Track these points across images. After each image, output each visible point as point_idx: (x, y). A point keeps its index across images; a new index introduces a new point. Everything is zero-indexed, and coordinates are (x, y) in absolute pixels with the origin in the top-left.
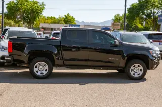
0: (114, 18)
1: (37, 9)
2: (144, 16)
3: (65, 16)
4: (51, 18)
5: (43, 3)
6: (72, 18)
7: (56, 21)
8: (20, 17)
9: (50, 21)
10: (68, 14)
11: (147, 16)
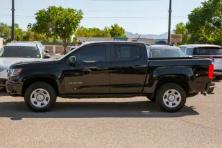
0: (175, 29)
1: (72, 20)
2: (212, 25)
3: (112, 27)
4: (94, 30)
5: (80, 11)
6: (121, 29)
7: (101, 34)
8: (53, 30)
9: (92, 34)
10: (116, 25)
11: (214, 24)
